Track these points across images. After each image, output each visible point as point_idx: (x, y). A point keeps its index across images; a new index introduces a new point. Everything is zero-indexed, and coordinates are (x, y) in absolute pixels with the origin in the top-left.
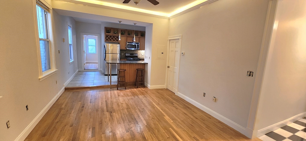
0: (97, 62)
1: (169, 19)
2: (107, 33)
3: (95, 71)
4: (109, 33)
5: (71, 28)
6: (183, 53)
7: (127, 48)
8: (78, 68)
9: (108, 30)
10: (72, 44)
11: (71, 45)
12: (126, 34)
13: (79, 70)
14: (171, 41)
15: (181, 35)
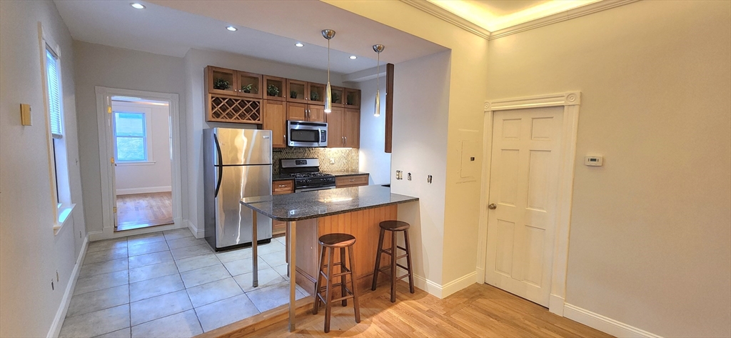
0: (168, 188)
1: (490, 39)
2: (218, 88)
3: (163, 233)
4: (223, 87)
5: (58, 61)
6: (601, 161)
7: (292, 144)
8: (87, 231)
9: (219, 79)
10: (62, 132)
11: (60, 137)
12: (286, 94)
13: (89, 238)
14: (499, 118)
15: (577, 92)
